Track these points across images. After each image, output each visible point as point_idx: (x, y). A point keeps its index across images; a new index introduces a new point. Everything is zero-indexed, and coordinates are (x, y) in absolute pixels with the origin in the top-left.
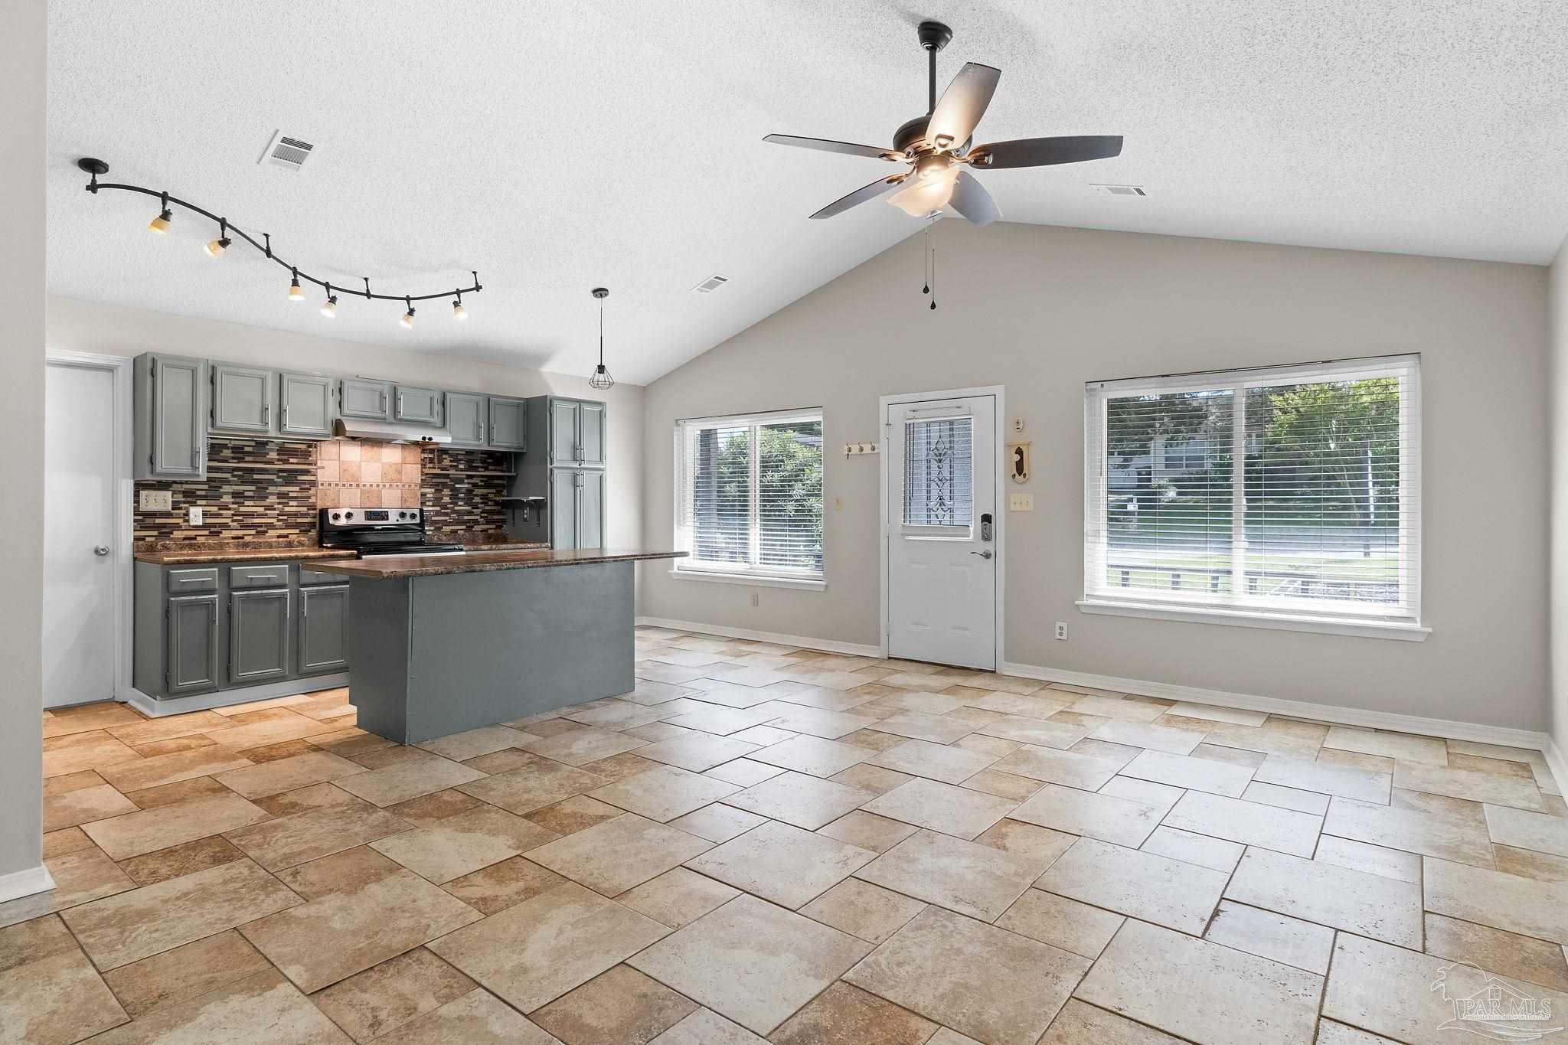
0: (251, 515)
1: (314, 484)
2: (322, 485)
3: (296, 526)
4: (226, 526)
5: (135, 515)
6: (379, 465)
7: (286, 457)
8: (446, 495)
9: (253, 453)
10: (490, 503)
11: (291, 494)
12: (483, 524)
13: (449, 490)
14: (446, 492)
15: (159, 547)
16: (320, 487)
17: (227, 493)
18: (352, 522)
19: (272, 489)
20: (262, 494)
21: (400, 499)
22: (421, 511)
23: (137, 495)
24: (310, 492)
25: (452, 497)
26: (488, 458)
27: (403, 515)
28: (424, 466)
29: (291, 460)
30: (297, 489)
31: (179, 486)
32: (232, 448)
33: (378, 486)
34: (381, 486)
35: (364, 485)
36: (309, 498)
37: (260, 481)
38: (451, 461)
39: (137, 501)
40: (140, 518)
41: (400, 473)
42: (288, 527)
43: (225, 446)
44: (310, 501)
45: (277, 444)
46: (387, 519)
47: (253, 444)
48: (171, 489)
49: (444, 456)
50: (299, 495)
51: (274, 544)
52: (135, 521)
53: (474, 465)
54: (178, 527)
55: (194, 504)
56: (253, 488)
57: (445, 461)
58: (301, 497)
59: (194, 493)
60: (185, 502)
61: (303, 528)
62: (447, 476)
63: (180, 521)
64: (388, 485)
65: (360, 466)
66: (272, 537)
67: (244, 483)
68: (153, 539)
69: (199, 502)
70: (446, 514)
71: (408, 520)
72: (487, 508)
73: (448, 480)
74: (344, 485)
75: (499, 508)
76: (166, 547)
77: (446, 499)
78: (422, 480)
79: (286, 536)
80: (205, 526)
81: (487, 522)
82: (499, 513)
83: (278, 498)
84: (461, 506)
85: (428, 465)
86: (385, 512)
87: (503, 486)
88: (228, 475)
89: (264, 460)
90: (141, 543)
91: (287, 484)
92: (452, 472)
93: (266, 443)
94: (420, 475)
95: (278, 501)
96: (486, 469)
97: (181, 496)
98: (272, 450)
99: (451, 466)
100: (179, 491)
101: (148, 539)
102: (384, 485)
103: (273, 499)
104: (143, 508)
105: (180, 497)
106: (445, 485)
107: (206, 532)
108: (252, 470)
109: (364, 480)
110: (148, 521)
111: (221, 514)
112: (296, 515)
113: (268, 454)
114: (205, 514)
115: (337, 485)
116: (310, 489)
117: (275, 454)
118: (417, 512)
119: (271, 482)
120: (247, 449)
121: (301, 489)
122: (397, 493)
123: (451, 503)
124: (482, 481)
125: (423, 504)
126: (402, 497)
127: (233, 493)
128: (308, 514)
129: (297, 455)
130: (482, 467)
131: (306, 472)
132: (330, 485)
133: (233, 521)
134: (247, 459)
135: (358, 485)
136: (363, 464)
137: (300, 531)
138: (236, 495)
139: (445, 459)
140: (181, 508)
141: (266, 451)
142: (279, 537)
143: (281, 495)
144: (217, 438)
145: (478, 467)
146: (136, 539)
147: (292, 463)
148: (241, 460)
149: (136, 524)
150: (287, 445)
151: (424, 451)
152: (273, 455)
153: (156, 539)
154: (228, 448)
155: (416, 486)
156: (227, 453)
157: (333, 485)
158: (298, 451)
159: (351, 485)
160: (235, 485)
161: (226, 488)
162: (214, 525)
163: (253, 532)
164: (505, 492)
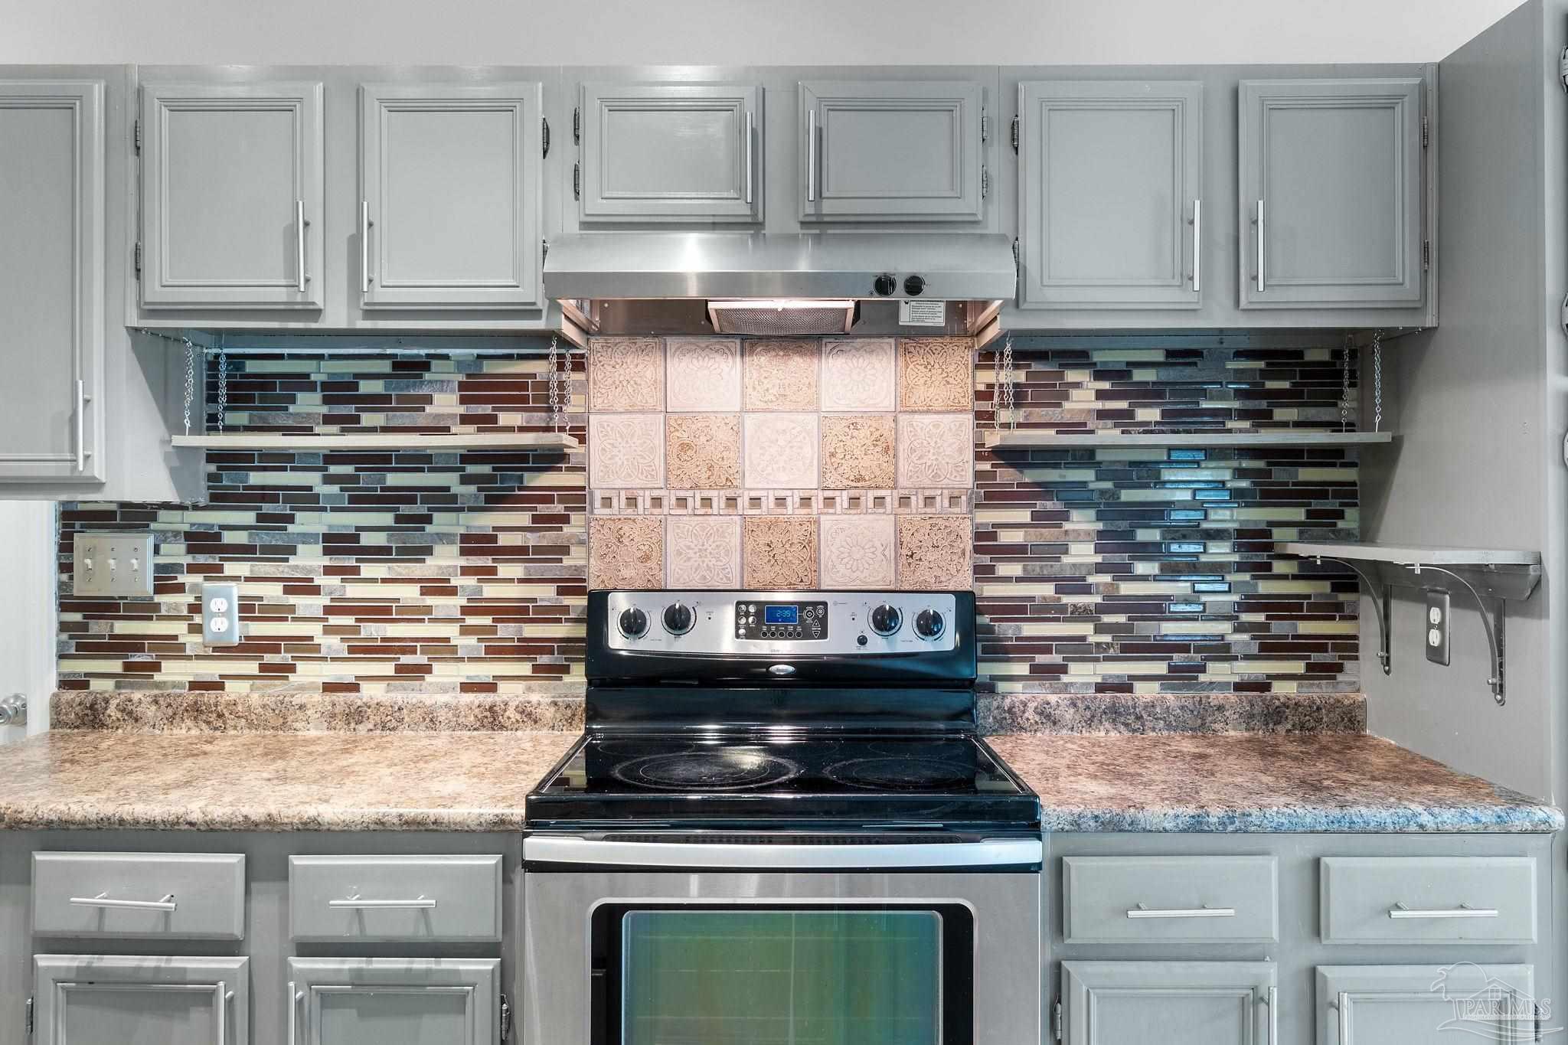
0: (380, 611)
1: (577, 498)
2: (607, 502)
3: (526, 649)
4: (304, 646)
5: (64, 607)
6: (811, 420)
7: (487, 409)
8: (1079, 538)
9: (386, 399)
10: (1279, 567)
11: (504, 540)
12: (1247, 657)
13: (1092, 513)
14: (1083, 521)
15: (112, 710)
16: (600, 511)
17: (307, 538)
18: (687, 644)
19: (442, 522)
20: (415, 539)
21: (890, 553)
22: (967, 602)
23: (66, 546)
24: (567, 529)
25: (1104, 541)
26: (1265, 374)
27: (885, 621)
28: (985, 419)
29: (505, 419)
30: (524, 519)
31: (176, 515)
32: (325, 386)
33: (806, 501)
34: (817, 504)
35: (755, 501)
36: (565, 550)
37: (267, 494)
38: (1101, 395)
39: (66, 567)
40: (77, 617)
41: (890, 450)
42: (496, 652)
43: (302, 382)
44: (567, 561)
45: (460, 365)
46: (824, 635)
47: (385, 367)
48: (153, 526)
49: (1071, 376)
50: (532, 540)
51: (442, 715)
52: (64, 627)
53: (1205, 405)
54: (171, 647)
55: (212, 571)
56: (387, 519)
57: (1074, 393)
58: (538, 549)
59: (217, 536)
60: (193, 569)
61: (544, 659)
62: (1085, 456)
63: (179, 628)
64: (842, 499)
65: (738, 431)
66: (444, 689)
67: (361, 501)
68: (108, 685)
69: (230, 568)
70: (1080, 615)
71: (907, 640)
72: (1264, 587)
73: (1087, 475)
74: (682, 502)
75: (1325, 587)
76: (131, 716)
77: (1083, 554)
78: (978, 475)
79: (490, 687)
80: (250, 647)
81: (1263, 647)
82: (1328, 610)
83: (464, 552)
84: (1144, 578)
85: (1005, 416)
86: (815, 604)
87: (1347, 493)
88: (312, 479)
89: (420, 420)
90: (70, 695)
91: (495, 501)
92: (1107, 435)
93: (424, 365)
94: (969, 455)
95: (464, 562)
96: (1261, 419)
97: (181, 547)
98: (442, 386)
99: (1102, 415)
100: (176, 534)
101: (96, 685)
102: (829, 501)
103: (445, 560)
104: (81, 589)
105: (176, 553)
106: (1075, 497)
107: (251, 667)
108: (380, 459)
109: (752, 483)
110: (99, 628)
111: (292, 608)
112: (518, 612)
113: (429, 400)
114: (248, 609)
115: (657, 502)
116: (565, 519)
117: (455, 397)
118: (946, 608)
119: (443, 499)
120: (366, 387)
121: (536, 519)
122: (879, 527)
123: (1100, 568)
124: (1240, 473)
125: (983, 573)
126: (899, 544)
127: (327, 537)
128: (565, 609)
129: (524, 399)
130: (1243, 414)
131: (553, 458)
132: (632, 501)
133: (329, 630)
134: (367, 419)
135: (732, 501)
136: (750, 421)
137: (537, 668)
138: (336, 543)
139: (1077, 385)
140: (180, 589)
141: (424, 391)
142: (466, 687)
143: (475, 544)
144: (280, 357)
145: (1227, 413)
146: (68, 683)
147: (510, 429)
148: (349, 424)
149: (64, 636)
150: (489, 367)
151: (987, 357)
152: (446, 403)
153: (118, 686)
154: (311, 387)
155: (953, 500)
156: (308, 403)
157: (646, 502)
158: (524, 386)
159: (707, 502)
160: (333, 510)
161: (307, 522)
162: (272, 645)
163: (388, 669)
164: (1351, 520)
